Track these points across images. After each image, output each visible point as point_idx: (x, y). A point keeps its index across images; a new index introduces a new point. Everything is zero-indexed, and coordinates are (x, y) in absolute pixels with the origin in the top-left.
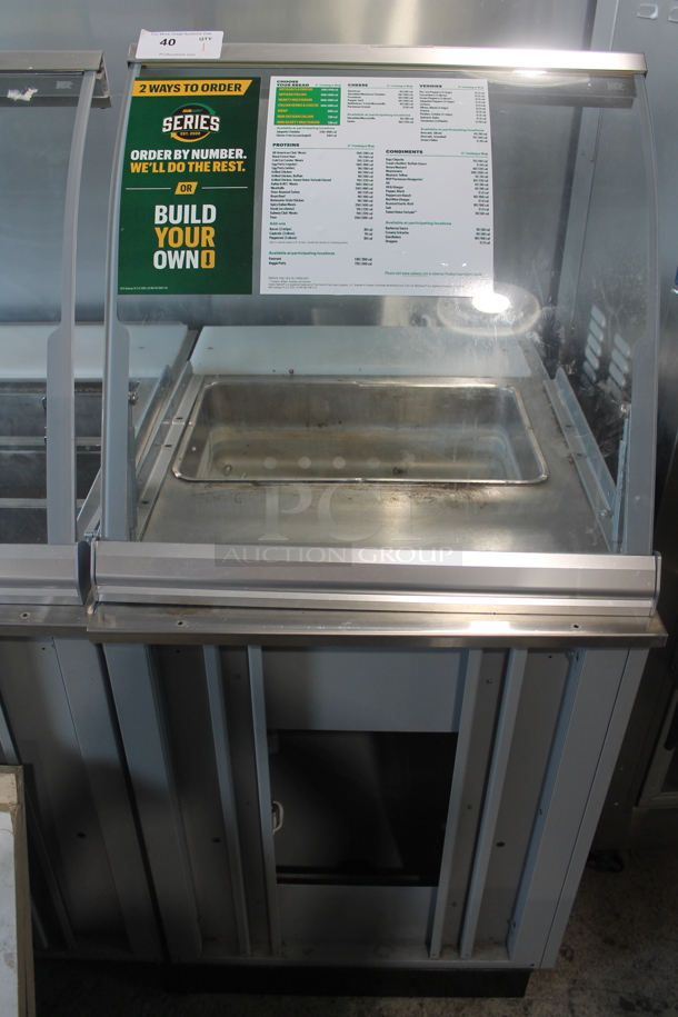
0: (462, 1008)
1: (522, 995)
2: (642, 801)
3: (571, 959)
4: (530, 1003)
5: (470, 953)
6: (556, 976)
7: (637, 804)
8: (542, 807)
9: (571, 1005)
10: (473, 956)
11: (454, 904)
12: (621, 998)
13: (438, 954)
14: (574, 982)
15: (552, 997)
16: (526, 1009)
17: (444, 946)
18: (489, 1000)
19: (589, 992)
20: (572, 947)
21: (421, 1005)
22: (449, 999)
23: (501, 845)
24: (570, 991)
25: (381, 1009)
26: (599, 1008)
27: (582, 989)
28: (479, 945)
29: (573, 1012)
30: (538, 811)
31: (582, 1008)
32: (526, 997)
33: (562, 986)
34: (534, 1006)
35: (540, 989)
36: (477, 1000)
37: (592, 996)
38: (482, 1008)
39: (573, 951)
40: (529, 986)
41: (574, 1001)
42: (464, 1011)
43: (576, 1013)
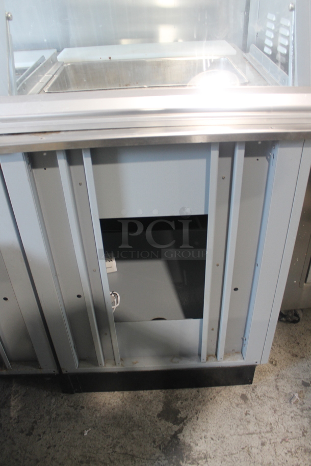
0: (220, 392)
1: (251, 383)
2: (308, 280)
3: (275, 365)
4: (256, 387)
5: (223, 358)
6: (268, 373)
7: (306, 282)
8: (258, 262)
9: (277, 386)
10: (224, 359)
11: (212, 329)
12: (303, 381)
13: (205, 359)
14: (278, 375)
15: (266, 383)
16: (253, 390)
17: (208, 356)
18: (234, 387)
19: (286, 380)
20: (276, 359)
21: (198, 391)
22: (213, 388)
23: (236, 289)
24: (276, 380)
25: (177, 395)
26: (292, 386)
27: (282, 378)
28: (227, 354)
29: (278, 389)
30: (256, 264)
31: (283, 387)
32: (253, 384)
33: (271, 377)
34: (258, 387)
35: (260, 380)
36: (228, 387)
37: (288, 381)
38: (231, 391)
39: (276, 361)
40: (254, 379)
41: (278, 384)
42: (221, 393)
43: (280, 390)
